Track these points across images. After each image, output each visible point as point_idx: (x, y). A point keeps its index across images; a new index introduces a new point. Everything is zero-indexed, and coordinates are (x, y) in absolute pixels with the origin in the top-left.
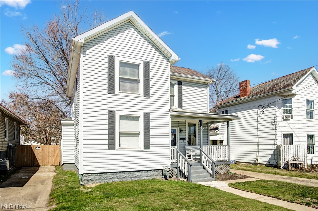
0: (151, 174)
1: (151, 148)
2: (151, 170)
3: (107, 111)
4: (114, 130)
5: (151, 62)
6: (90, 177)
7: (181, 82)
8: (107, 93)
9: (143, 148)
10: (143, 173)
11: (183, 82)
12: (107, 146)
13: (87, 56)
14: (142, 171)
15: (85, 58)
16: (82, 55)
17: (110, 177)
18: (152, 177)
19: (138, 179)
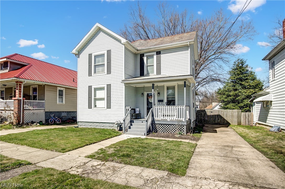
0: (111, 126)
1: (111, 108)
2: (112, 123)
3: (88, 86)
4: (91, 97)
5: (111, 49)
6: (81, 123)
7: (160, 52)
8: (88, 76)
9: (106, 108)
10: (107, 124)
11: (161, 51)
12: (88, 106)
13: (80, 58)
14: (106, 123)
15: (79, 60)
16: (78, 58)
17: (90, 125)
18: (113, 128)
19: (104, 128)
